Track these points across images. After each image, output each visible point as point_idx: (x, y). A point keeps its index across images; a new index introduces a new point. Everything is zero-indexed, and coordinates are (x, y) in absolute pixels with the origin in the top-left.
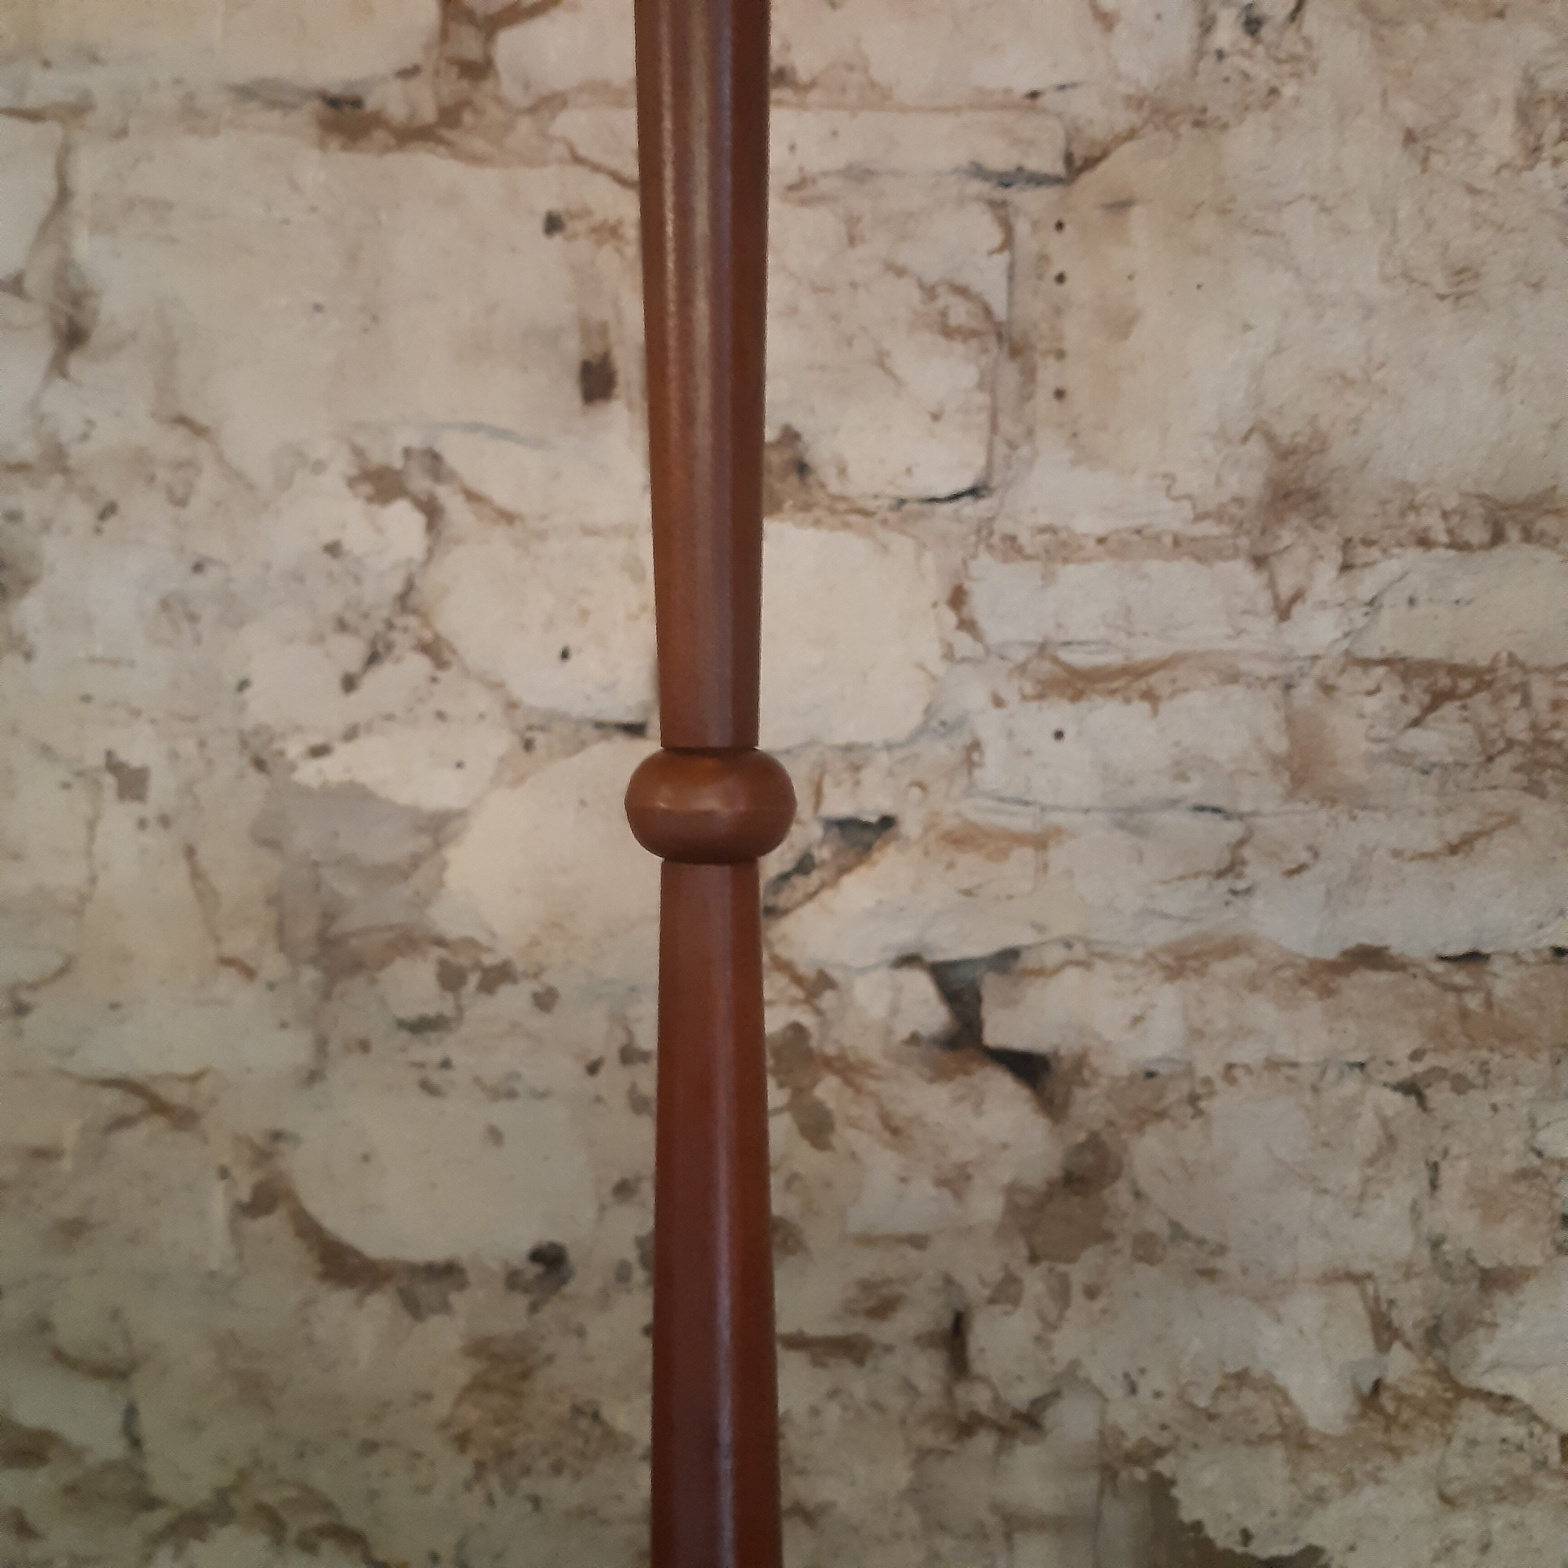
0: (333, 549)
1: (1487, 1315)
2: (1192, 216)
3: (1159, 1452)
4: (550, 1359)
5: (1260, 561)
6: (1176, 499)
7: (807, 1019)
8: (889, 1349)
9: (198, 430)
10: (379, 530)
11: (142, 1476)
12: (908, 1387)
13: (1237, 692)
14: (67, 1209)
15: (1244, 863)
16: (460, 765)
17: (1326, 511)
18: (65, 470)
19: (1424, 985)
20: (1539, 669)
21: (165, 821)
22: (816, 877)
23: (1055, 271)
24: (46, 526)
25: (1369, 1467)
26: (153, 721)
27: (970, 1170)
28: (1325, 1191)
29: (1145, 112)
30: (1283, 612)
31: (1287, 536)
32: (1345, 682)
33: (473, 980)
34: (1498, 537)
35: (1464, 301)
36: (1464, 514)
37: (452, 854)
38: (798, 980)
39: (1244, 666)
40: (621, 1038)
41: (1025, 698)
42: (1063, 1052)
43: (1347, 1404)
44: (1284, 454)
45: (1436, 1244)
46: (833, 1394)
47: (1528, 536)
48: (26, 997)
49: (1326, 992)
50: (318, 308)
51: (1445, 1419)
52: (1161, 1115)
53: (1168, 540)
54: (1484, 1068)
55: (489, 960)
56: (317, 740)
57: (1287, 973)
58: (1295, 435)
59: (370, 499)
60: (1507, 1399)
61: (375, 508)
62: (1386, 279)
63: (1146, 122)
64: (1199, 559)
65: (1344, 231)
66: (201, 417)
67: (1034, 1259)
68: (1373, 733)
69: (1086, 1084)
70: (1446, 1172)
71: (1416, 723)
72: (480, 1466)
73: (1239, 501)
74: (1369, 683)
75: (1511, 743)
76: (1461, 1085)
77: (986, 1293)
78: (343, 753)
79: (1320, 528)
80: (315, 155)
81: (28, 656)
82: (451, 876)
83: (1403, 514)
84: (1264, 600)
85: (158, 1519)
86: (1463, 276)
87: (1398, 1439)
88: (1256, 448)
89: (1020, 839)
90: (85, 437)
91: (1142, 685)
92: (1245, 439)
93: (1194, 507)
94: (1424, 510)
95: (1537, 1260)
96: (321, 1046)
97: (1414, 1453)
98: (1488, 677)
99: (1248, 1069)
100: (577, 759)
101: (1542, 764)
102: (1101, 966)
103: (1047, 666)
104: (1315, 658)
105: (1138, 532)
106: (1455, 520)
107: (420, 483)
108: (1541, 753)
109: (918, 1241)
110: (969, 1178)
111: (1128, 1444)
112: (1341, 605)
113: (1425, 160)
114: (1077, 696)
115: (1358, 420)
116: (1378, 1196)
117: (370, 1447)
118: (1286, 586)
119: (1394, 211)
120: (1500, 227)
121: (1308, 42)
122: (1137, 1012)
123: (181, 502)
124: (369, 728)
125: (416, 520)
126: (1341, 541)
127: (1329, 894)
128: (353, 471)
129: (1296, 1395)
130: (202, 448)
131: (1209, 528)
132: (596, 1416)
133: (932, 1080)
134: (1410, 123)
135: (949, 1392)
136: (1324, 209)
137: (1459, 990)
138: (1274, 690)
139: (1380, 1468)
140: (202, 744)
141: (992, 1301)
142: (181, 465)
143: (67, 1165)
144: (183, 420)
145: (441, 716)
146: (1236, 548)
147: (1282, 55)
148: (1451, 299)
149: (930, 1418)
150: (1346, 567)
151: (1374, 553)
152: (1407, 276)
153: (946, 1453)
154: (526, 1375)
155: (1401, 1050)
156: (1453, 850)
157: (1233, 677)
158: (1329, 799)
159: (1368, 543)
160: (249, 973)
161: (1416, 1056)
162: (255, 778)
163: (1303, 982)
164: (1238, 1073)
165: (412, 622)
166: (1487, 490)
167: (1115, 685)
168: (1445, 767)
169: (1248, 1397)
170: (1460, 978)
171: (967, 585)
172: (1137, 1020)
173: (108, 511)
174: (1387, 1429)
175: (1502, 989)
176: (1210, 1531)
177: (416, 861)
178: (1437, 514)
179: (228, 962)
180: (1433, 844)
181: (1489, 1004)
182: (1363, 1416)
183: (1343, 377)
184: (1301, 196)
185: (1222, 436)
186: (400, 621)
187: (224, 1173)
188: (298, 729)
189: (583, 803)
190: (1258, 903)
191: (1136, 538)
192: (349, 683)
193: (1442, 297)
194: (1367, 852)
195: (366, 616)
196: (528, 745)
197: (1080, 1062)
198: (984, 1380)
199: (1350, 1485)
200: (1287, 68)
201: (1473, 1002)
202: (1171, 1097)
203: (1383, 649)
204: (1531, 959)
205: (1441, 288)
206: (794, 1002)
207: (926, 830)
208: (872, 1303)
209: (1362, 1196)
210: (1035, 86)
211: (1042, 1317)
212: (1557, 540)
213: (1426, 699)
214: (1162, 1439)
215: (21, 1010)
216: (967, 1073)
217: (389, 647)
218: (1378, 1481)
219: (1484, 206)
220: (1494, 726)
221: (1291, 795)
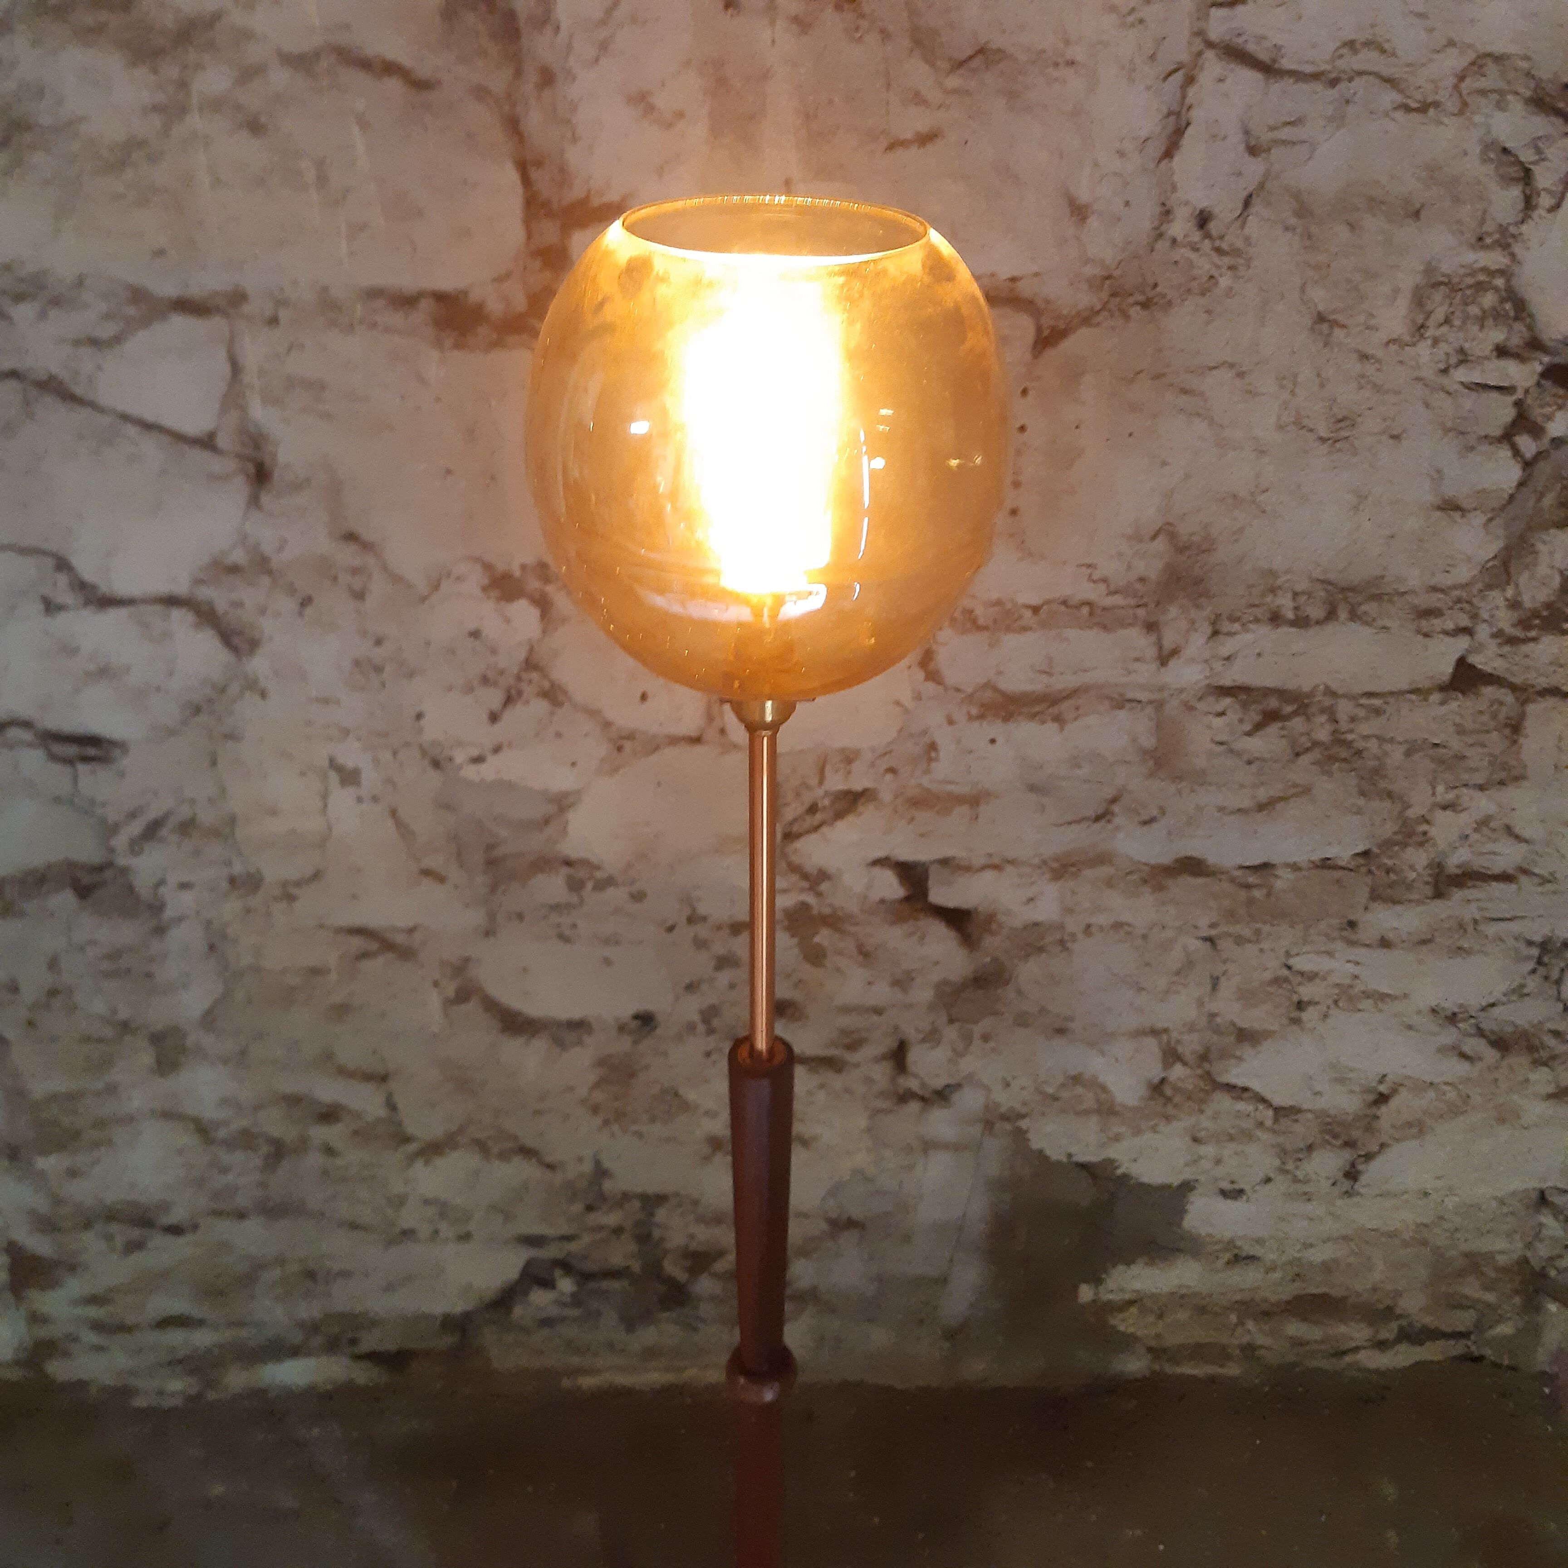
0: (475, 634)
1: (1238, 1053)
2: (1132, 381)
3: (1023, 1116)
4: (647, 1067)
5: (1151, 627)
6: (1094, 582)
7: (810, 899)
8: (857, 1065)
9: (367, 547)
10: (508, 621)
11: (400, 1124)
12: (869, 1080)
13: (1122, 714)
14: (337, 998)
15: (1113, 814)
16: (574, 764)
17: (1206, 594)
18: (270, 572)
19: (1227, 886)
20: (1345, 696)
21: (375, 799)
22: (819, 817)
23: (1018, 425)
24: (263, 611)
25: (1152, 1123)
26: (359, 739)
27: (914, 975)
28: (1143, 989)
29: (1104, 295)
30: (1164, 659)
31: (1173, 611)
32: (1201, 706)
33: (590, 885)
34: (1331, 615)
35: (1338, 445)
36: (1309, 594)
37: (571, 816)
38: (805, 876)
39: (1130, 695)
40: (687, 912)
41: (971, 718)
42: (980, 909)
43: (1142, 1091)
44: (1181, 549)
45: (1213, 1016)
46: (822, 1086)
47: (1354, 616)
48: (294, 891)
49: (1160, 888)
50: (449, 472)
51: (1203, 1101)
52: (1041, 949)
53: (1085, 610)
54: (1258, 932)
55: (599, 875)
56: (475, 752)
57: (1135, 877)
58: (1192, 535)
59: (500, 599)
60: (1245, 1089)
61: (503, 603)
62: (1280, 427)
63: (1104, 308)
64: (1105, 628)
65: (1251, 393)
66: (367, 535)
67: (951, 1021)
68: (1218, 739)
69: (993, 933)
70: (1223, 982)
71: (1249, 734)
72: (606, 1123)
73: (1142, 580)
74: (1219, 708)
75: (1316, 744)
76: (1240, 940)
77: (921, 1036)
78: (493, 761)
79: (1198, 607)
80: (435, 354)
81: (263, 695)
82: (571, 828)
83: (1263, 595)
84: (1151, 652)
85: (412, 1147)
86: (1342, 424)
87: (1170, 1110)
88: (1160, 544)
89: (960, 800)
90: (281, 549)
91: (1055, 710)
92: (1154, 538)
93: (1108, 586)
94: (1280, 592)
95: (1275, 1027)
96: (492, 916)
97: (1179, 1120)
98: (1306, 701)
99: (1101, 928)
100: (654, 758)
101: (1332, 759)
102: (1009, 869)
103: (989, 694)
104: (1181, 691)
105: (1064, 603)
106: (1303, 598)
107: (534, 584)
108: (1335, 750)
109: (878, 1011)
110: (913, 979)
111: (1003, 1109)
112: (1206, 661)
113: (1329, 335)
114: (1007, 718)
115: (1240, 531)
116: (1177, 992)
117: (538, 1113)
118: (1169, 642)
119: (1295, 376)
120: (1378, 388)
121: (1247, 240)
122: (1031, 895)
123: (359, 596)
124: (510, 745)
125: (534, 613)
126: (1213, 617)
127: (1170, 833)
128: (486, 581)
129: (1112, 1087)
130: (370, 560)
131: (1118, 600)
132: (676, 1094)
133: (893, 923)
134: (1321, 308)
135: (893, 1080)
136: (1241, 375)
137: (1248, 887)
138: (1149, 710)
139: (1156, 1125)
140: (395, 753)
141: (924, 1040)
142: (356, 571)
143: (333, 977)
144: (351, 537)
145: (559, 735)
146: (1135, 616)
147: (1225, 246)
148: (1330, 442)
149: (882, 1094)
150: (1216, 633)
151: (1237, 626)
152: (1298, 424)
153: (891, 1111)
154: (633, 1075)
155: (1204, 922)
156: (1261, 807)
157: (1121, 702)
158: (1177, 778)
159: (1233, 619)
160: (441, 879)
161: (1213, 926)
162: (432, 773)
163: (1145, 881)
164: (1094, 929)
165: (535, 676)
166: (1332, 576)
167: (1037, 709)
168: (1264, 760)
169: (1079, 1090)
170: (1252, 879)
171: (934, 647)
172: (1031, 900)
173: (306, 602)
174: (1165, 1105)
175: (1279, 884)
176: (1048, 1153)
177: (547, 821)
178: (1289, 596)
179: (427, 873)
180: (1247, 803)
181: (1269, 894)
182: (1151, 1098)
183: (1235, 497)
184: (1225, 363)
185: (1136, 537)
186: (525, 676)
187: (436, 984)
188: (460, 744)
189: (659, 784)
190: (1121, 835)
191: (1063, 608)
192: (494, 718)
193: (1323, 440)
194: (1199, 809)
195: (502, 673)
196: (620, 749)
197: (991, 918)
198: (916, 1076)
199: (1138, 1132)
200: (1227, 261)
201: (1258, 894)
202: (1049, 939)
203: (1234, 681)
204: (1304, 865)
205: (1324, 433)
206: (802, 890)
207: (896, 797)
208: (848, 1041)
209: (1167, 992)
210: (1016, 273)
211: (954, 1050)
212: (1374, 620)
213: (1258, 718)
214: (1024, 1110)
215: (290, 898)
216: (916, 919)
217: (520, 693)
218: (1155, 1132)
219: (1370, 369)
220: (1302, 734)
221: (1151, 775)
